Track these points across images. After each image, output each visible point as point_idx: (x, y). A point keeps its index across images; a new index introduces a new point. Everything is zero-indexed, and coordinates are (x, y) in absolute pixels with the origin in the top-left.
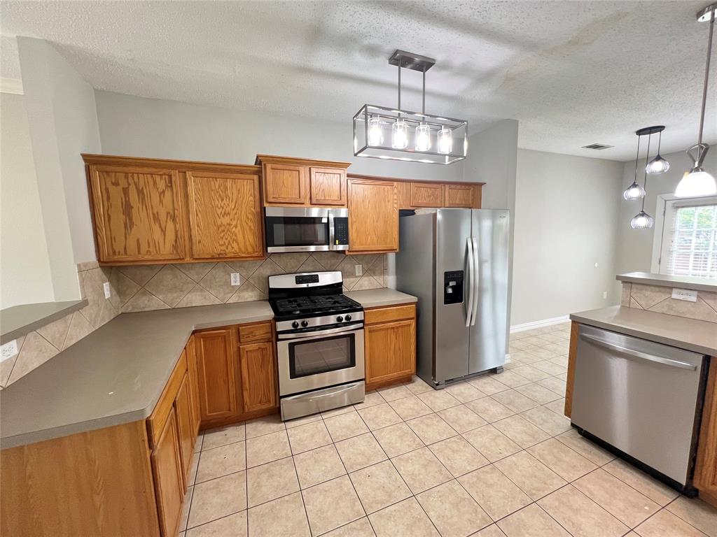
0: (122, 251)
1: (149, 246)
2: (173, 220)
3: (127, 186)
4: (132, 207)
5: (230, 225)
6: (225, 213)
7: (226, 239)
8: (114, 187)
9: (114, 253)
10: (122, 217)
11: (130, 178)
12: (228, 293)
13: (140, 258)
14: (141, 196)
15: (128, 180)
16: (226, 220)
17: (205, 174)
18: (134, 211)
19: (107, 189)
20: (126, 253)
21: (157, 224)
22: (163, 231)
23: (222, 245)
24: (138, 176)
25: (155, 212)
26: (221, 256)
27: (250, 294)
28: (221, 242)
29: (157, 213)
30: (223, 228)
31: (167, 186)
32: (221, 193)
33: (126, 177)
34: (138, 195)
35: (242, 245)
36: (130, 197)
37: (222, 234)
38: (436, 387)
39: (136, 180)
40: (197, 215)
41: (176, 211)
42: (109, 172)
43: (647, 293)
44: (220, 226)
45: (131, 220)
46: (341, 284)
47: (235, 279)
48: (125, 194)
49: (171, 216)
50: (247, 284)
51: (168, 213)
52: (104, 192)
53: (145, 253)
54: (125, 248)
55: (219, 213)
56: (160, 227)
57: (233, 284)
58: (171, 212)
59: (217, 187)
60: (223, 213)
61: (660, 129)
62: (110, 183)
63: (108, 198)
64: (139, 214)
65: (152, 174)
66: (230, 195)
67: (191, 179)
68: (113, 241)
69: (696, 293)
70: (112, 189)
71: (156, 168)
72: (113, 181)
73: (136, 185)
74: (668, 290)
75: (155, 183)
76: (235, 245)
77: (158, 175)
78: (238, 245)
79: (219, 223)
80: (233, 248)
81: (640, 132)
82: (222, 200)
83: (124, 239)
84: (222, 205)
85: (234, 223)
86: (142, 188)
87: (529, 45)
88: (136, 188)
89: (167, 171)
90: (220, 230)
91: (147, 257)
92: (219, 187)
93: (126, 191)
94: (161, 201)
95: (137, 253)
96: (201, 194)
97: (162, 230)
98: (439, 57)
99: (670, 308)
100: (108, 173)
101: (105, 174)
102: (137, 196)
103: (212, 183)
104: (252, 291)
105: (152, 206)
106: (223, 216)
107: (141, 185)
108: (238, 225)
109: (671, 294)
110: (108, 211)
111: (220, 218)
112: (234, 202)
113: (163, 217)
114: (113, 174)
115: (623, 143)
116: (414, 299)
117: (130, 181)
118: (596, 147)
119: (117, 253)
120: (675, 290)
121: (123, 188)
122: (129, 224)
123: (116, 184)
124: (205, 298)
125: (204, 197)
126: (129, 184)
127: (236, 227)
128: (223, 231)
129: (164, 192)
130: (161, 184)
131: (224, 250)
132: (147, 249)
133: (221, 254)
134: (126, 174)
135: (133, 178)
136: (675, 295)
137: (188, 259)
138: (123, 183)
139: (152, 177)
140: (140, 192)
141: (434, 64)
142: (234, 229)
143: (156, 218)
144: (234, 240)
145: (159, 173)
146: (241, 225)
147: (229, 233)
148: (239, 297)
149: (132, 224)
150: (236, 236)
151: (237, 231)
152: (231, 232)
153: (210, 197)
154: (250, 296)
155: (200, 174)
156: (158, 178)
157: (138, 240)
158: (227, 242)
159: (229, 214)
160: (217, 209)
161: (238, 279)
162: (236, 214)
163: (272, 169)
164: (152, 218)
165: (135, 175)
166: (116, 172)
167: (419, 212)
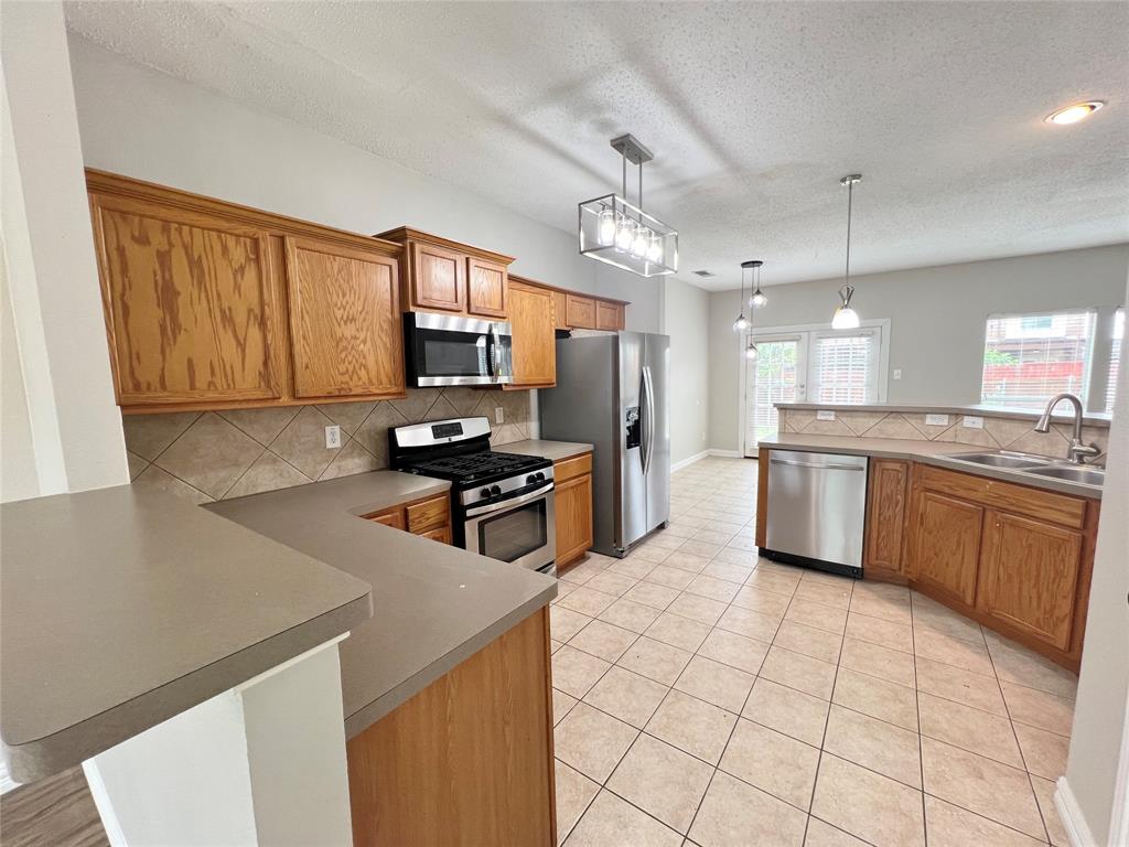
0: (156, 383)
1: (213, 373)
2: (260, 325)
3: (167, 247)
4: (179, 293)
5: (355, 338)
6: (348, 317)
7: (350, 363)
8: (136, 246)
9: (137, 387)
10: (157, 313)
11: (174, 233)
12: (320, 464)
13: (197, 396)
14: (195, 271)
15: (169, 237)
16: (349, 330)
17: (318, 246)
18: (182, 301)
19: (121, 251)
20: (163, 386)
21: (230, 333)
22: (242, 346)
23: (342, 374)
24: (191, 232)
25: (225, 305)
26: (343, 393)
27: (357, 461)
28: (342, 368)
29: (230, 309)
30: (344, 343)
31: (248, 259)
32: (342, 282)
33: (166, 230)
34: (191, 271)
35: (373, 374)
36: (174, 271)
37: (343, 355)
38: (619, 556)
39: (187, 239)
40: (303, 318)
41: (266, 307)
42: (128, 213)
43: (799, 417)
44: (341, 339)
45: (174, 319)
46: (489, 435)
47: (333, 437)
48: (162, 264)
49: (255, 317)
50: (351, 445)
51: (250, 311)
52: (114, 255)
53: (205, 386)
54: (162, 378)
55: (339, 317)
56: (236, 337)
57: (329, 445)
58: (257, 311)
59: (336, 271)
60: (345, 318)
61: (759, 263)
62: (129, 236)
63: (124, 270)
64: (194, 310)
65: (219, 231)
66: (356, 287)
67: (293, 251)
68: (135, 363)
69: (833, 413)
70: (133, 250)
71: (228, 221)
72: (137, 234)
73: (186, 248)
74: (814, 413)
75: (225, 250)
76: (363, 373)
77: (231, 234)
78: (368, 374)
79: (339, 334)
80: (360, 379)
81: (744, 265)
82: (344, 295)
83: (161, 358)
84: (344, 304)
85: (362, 336)
86: (200, 257)
87: (735, 167)
88: (187, 253)
89: (251, 230)
90: (340, 347)
91: (211, 395)
92: (339, 271)
93: (164, 258)
94: (237, 287)
95: (188, 387)
96: (309, 279)
97: (239, 343)
98: (658, 154)
99: (817, 428)
100: (124, 214)
101: (117, 215)
102: (187, 269)
103: (328, 264)
104: (360, 456)
105: (219, 295)
106: (345, 323)
107: (197, 251)
108: (368, 338)
109: (816, 416)
110: (123, 295)
111: (340, 325)
112: (362, 299)
113: (240, 318)
114: (137, 219)
115: (727, 273)
116: (590, 447)
117: (172, 237)
118: (703, 273)
119: (144, 386)
120: (819, 412)
121: (158, 252)
122: (171, 328)
123: (143, 240)
124: (281, 475)
125: (314, 287)
126: (171, 245)
127: (364, 342)
128: (345, 348)
129: (242, 269)
130: (238, 253)
131: (347, 383)
132: (210, 379)
133: (342, 389)
134: (166, 223)
135: (180, 234)
136: (820, 416)
137: (285, 400)
138: (158, 240)
139: (219, 237)
140: (195, 264)
141: (650, 159)
142: (362, 346)
143: (227, 318)
144: (362, 364)
145: (237, 232)
146: (372, 339)
147: (353, 352)
148: (339, 468)
149: (176, 327)
150: (364, 357)
151: (365, 350)
152: (358, 351)
153: (324, 289)
154: (356, 465)
155: (310, 244)
156: (231, 242)
157: (190, 361)
158: (351, 369)
159: (353, 319)
160: (336, 310)
161: (338, 437)
162: (364, 320)
163: (423, 252)
164: (219, 319)
165: (186, 229)
166: (142, 216)
167: (575, 334)
